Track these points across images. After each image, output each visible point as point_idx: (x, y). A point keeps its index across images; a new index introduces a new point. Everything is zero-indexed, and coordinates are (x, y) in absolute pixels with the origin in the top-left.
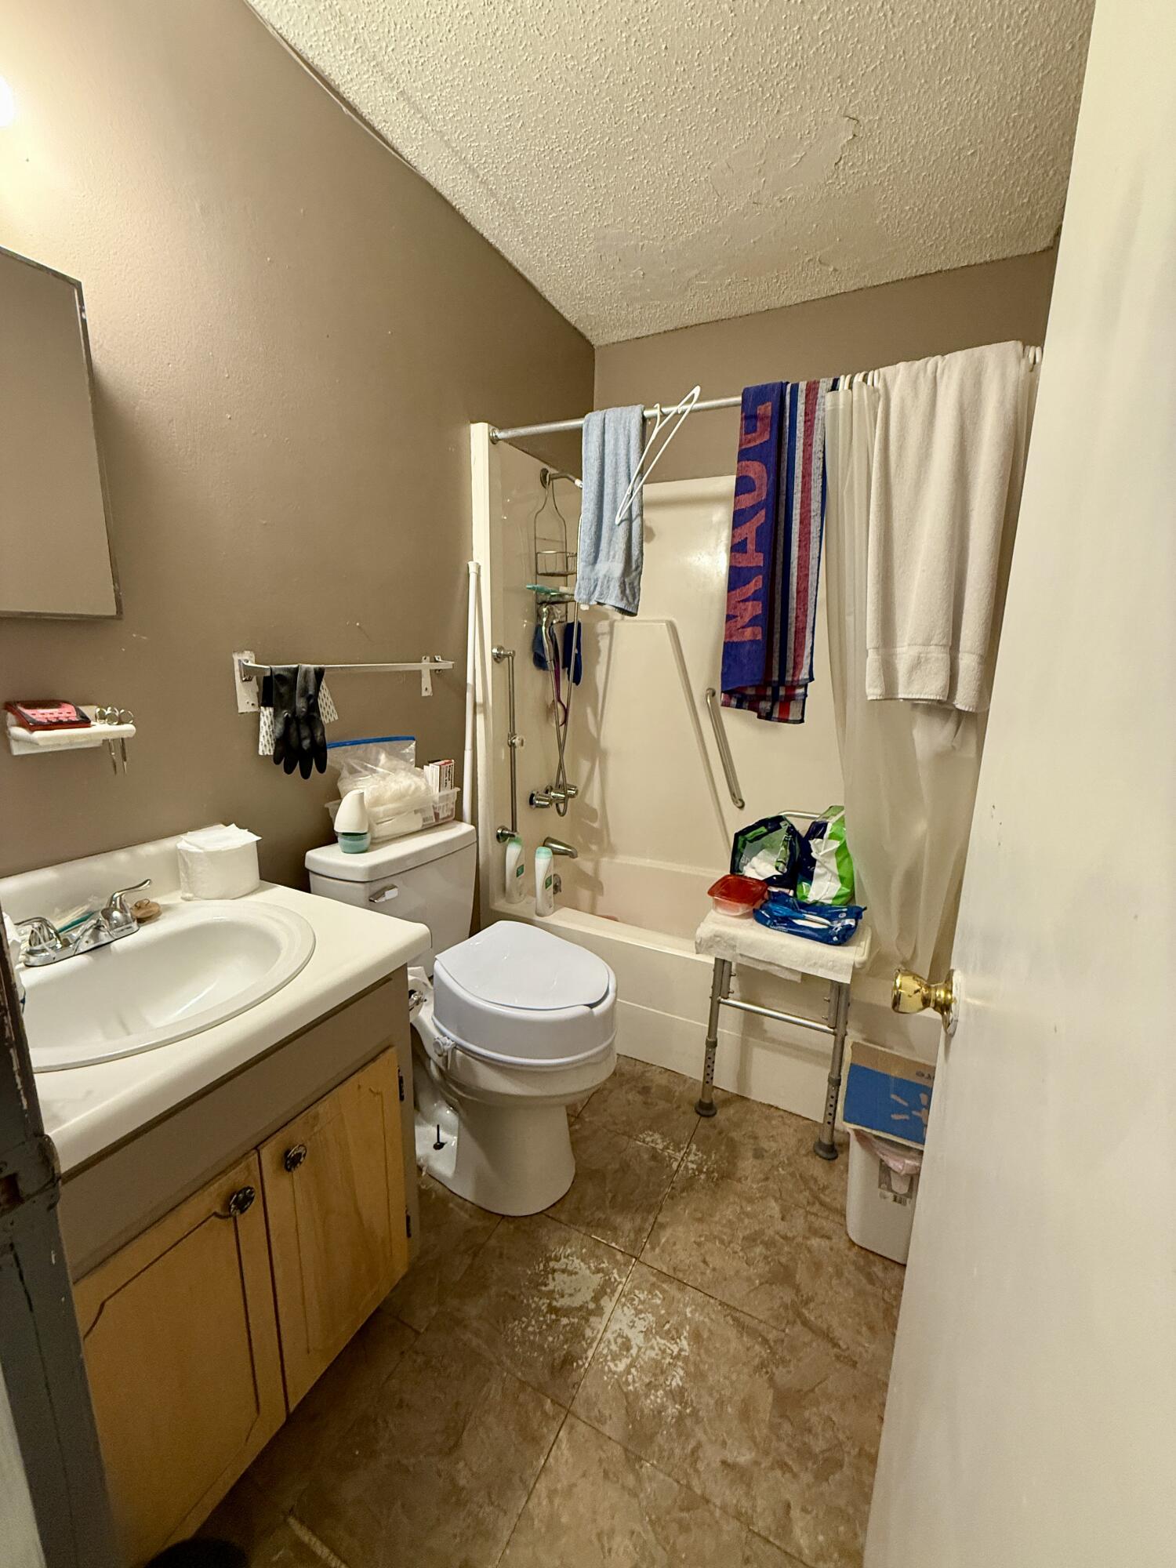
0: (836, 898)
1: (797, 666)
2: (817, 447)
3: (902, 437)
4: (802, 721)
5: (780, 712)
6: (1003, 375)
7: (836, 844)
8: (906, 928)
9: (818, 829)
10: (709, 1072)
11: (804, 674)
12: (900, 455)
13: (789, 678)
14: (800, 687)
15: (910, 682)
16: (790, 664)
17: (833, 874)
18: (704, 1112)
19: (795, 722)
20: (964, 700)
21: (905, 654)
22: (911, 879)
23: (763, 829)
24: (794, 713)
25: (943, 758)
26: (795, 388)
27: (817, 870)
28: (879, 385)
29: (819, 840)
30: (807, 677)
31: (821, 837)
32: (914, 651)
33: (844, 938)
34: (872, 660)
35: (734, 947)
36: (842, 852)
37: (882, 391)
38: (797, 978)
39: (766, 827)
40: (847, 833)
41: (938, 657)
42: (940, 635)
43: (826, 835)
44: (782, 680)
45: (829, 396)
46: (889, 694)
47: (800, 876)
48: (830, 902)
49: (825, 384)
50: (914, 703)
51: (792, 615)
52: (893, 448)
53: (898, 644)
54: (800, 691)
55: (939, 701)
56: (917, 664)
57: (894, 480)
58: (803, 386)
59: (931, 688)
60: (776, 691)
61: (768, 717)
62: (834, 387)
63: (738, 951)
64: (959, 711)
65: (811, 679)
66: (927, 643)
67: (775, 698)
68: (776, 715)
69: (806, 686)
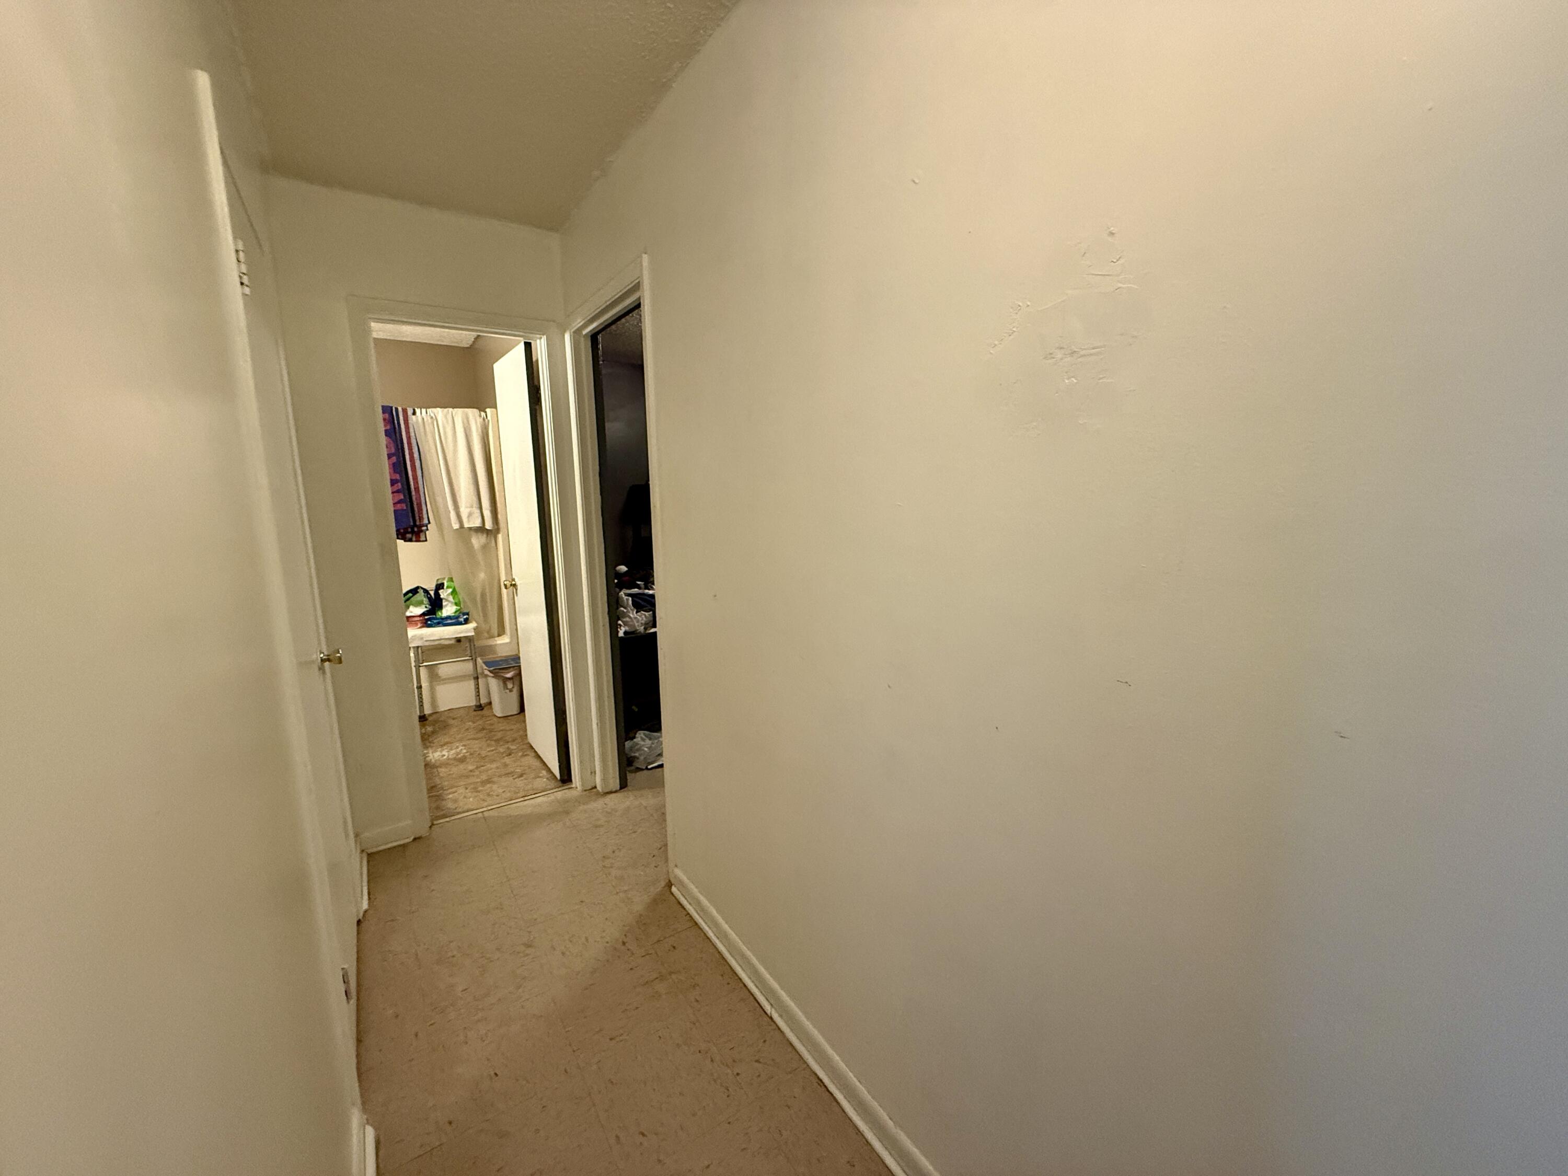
0: (456, 612)
1: (421, 518)
2: (412, 434)
3: (445, 433)
4: (426, 540)
5: (416, 538)
6: (476, 423)
7: (450, 590)
8: (485, 615)
9: (440, 586)
10: (421, 704)
11: (426, 521)
12: (446, 443)
13: (418, 523)
14: (424, 526)
15: (469, 521)
16: (417, 518)
17: (452, 603)
18: (422, 720)
19: (423, 541)
20: (489, 525)
21: (464, 512)
22: (483, 595)
23: (411, 595)
24: (423, 538)
25: (485, 547)
26: (397, 409)
27: (444, 603)
28: (432, 415)
29: (442, 590)
30: (427, 522)
31: (443, 588)
32: (468, 510)
33: (466, 621)
34: (453, 515)
35: (422, 638)
36: (454, 593)
37: (434, 417)
38: (452, 642)
39: (412, 593)
40: (456, 584)
41: (477, 512)
42: (476, 505)
43: (445, 587)
44: (415, 525)
45: (414, 417)
46: (462, 526)
47: (436, 609)
48: (453, 615)
49: (410, 411)
50: (470, 529)
51: (414, 498)
52: (444, 442)
53: (460, 507)
54: (424, 528)
55: (480, 527)
56: (470, 515)
57: (446, 451)
58: (400, 409)
59: (477, 523)
60: (412, 529)
61: (410, 540)
62: (414, 413)
63: (425, 639)
64: (487, 529)
65: (429, 523)
66: (472, 507)
67: (413, 532)
68: (414, 539)
69: (427, 526)
